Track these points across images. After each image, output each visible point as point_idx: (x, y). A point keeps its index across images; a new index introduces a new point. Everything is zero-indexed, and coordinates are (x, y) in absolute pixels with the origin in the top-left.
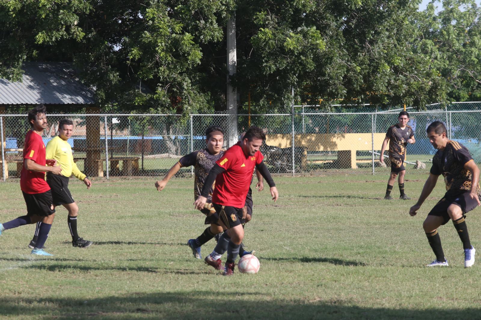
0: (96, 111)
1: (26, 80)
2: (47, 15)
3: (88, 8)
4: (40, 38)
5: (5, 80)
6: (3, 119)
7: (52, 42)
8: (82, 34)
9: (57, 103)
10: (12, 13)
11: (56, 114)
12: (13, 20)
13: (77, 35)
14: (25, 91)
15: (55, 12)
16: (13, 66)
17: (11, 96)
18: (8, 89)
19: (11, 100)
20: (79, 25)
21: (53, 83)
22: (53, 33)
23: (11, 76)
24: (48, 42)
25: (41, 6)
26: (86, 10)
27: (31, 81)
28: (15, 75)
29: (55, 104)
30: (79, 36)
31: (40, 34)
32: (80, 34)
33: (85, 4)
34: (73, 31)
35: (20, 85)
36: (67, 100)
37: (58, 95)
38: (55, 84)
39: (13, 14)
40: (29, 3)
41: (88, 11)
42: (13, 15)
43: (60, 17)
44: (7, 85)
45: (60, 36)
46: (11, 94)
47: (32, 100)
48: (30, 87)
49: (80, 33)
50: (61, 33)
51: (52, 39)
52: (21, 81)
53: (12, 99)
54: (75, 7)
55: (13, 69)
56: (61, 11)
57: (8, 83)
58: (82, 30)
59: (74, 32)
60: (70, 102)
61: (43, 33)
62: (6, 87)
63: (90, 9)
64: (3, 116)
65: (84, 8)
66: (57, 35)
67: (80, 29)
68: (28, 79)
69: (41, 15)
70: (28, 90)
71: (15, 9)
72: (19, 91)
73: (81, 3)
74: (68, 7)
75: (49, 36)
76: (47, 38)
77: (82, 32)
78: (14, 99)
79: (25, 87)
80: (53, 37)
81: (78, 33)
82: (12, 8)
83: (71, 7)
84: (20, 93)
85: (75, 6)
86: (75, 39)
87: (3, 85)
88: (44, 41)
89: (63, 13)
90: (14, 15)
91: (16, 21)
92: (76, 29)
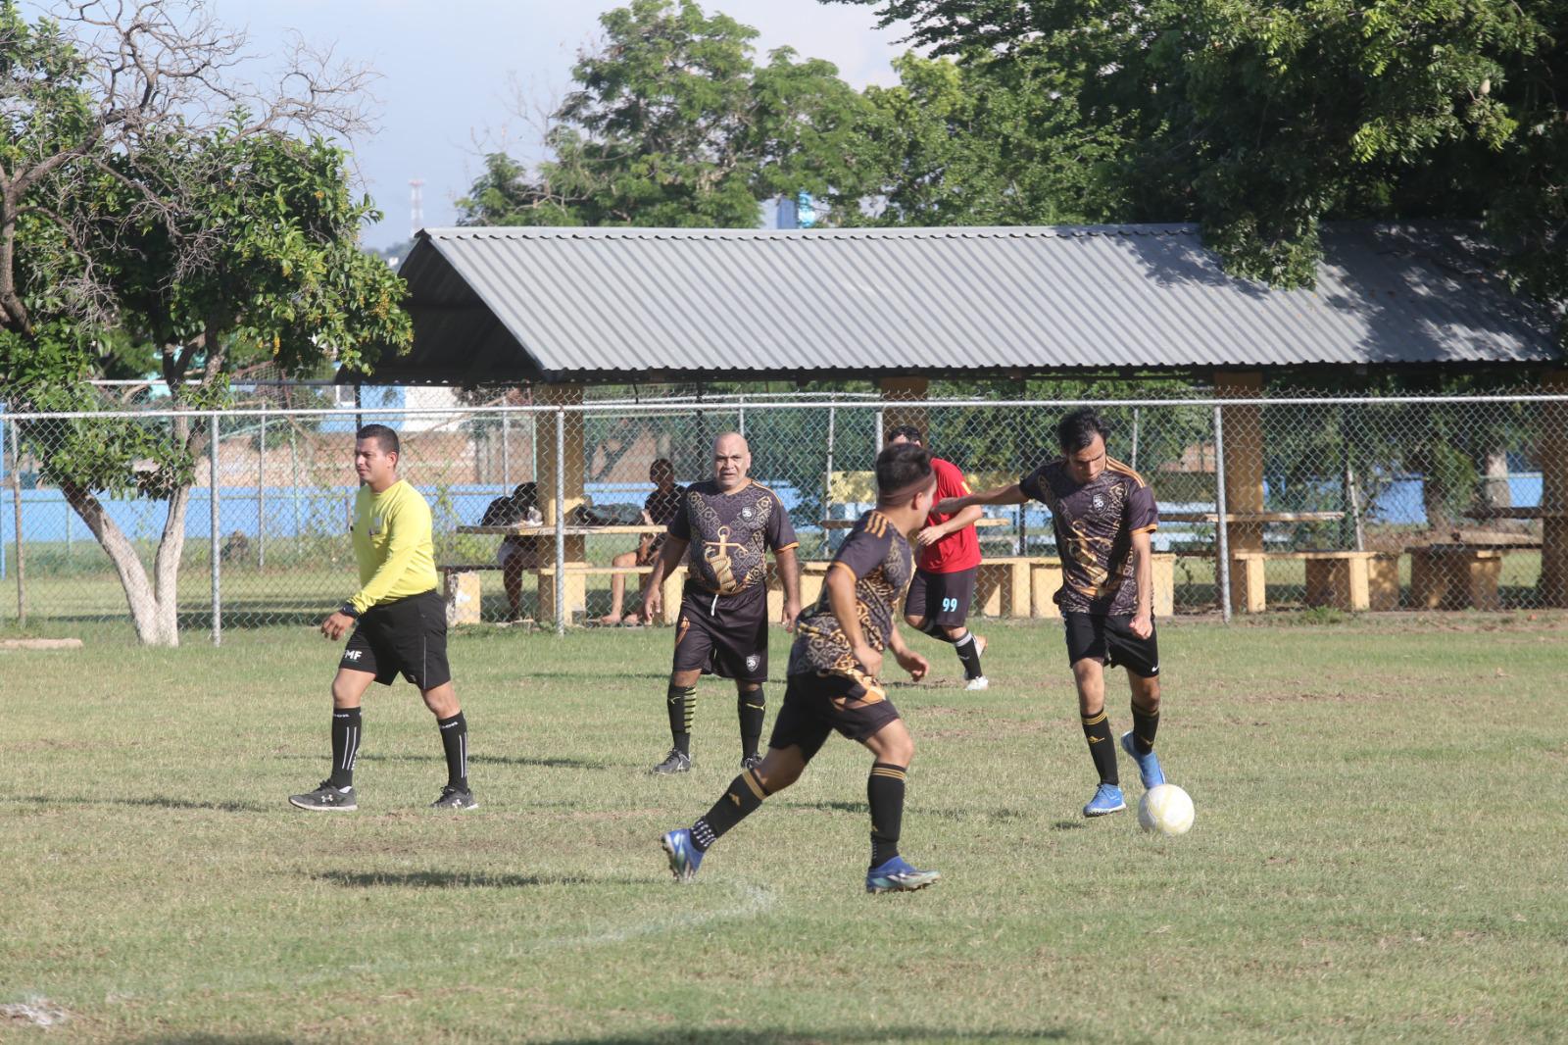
0: (1544, 385)
1: (1329, 279)
2: (1394, 65)
3: (1527, 32)
4: (1368, 140)
5: (1257, 281)
6: (1223, 415)
7: (1409, 154)
8: (1509, 126)
9: (1425, 359)
10: (1276, 61)
11: (1404, 396)
12: (1279, 86)
13: (1489, 127)
14: (1319, 320)
15: (1419, 54)
16: (1291, 237)
17: (1273, 338)
18: (1266, 315)
19: (1268, 350)
20: (1496, 94)
21: (1417, 285)
22: (1409, 124)
23: (1277, 270)
24: (1396, 154)
25: (1368, 34)
26: (1524, 44)
27: (1344, 281)
28: (1291, 267)
29: (1419, 362)
30: (1498, 132)
31: (1366, 129)
32: (1501, 127)
33: (1519, 22)
34: (1475, 114)
35: (1306, 299)
36: (1461, 344)
37: (1431, 326)
38: (1423, 291)
39: (1281, 64)
40: (1335, 27)
41: (1532, 46)
42: (1278, 67)
43: (1431, 68)
44: (1259, 298)
45: (1438, 134)
46: (1274, 331)
47: (1341, 350)
48: (1337, 302)
49: (1499, 121)
50: (1438, 123)
51: (1407, 143)
52: (1311, 287)
53: (1274, 348)
54: (1484, 34)
55: (1285, 243)
56: (1436, 49)
57: (1266, 291)
58: (1506, 109)
59: (1482, 117)
60: (1472, 356)
61: (1378, 125)
62: (1255, 304)
63: (1537, 39)
64: (1224, 406)
65: (1515, 36)
66: (1422, 131)
67: (1499, 106)
68: (1331, 275)
69: (1372, 66)
70: (1329, 313)
71: (1285, 46)
72: (1302, 318)
73: (1504, 18)
74: (1460, 33)
75: (1397, 133)
76: (1389, 141)
77: (1507, 116)
78: (1281, 346)
79: (1319, 303)
80: (1410, 136)
81: (1493, 121)
82: (1275, 45)
83: (1474, 34)
84: (1302, 327)
85: (1484, 30)
86: (1485, 142)
87: (1249, 299)
88: (1380, 153)
89: (1444, 56)
90: (1284, 67)
91: (1288, 87)
92: (1488, 106)
